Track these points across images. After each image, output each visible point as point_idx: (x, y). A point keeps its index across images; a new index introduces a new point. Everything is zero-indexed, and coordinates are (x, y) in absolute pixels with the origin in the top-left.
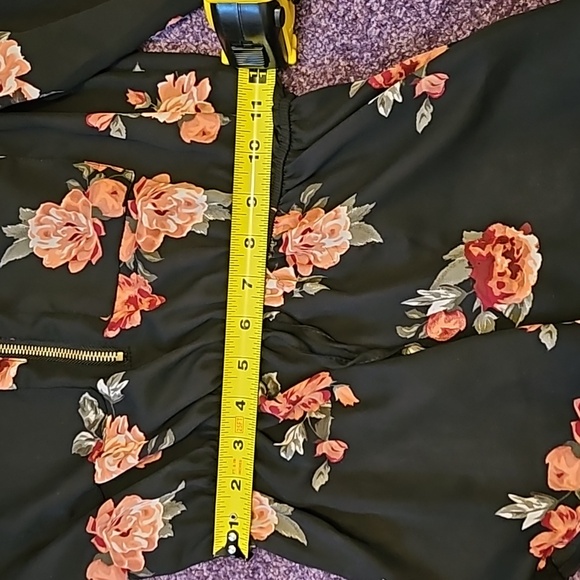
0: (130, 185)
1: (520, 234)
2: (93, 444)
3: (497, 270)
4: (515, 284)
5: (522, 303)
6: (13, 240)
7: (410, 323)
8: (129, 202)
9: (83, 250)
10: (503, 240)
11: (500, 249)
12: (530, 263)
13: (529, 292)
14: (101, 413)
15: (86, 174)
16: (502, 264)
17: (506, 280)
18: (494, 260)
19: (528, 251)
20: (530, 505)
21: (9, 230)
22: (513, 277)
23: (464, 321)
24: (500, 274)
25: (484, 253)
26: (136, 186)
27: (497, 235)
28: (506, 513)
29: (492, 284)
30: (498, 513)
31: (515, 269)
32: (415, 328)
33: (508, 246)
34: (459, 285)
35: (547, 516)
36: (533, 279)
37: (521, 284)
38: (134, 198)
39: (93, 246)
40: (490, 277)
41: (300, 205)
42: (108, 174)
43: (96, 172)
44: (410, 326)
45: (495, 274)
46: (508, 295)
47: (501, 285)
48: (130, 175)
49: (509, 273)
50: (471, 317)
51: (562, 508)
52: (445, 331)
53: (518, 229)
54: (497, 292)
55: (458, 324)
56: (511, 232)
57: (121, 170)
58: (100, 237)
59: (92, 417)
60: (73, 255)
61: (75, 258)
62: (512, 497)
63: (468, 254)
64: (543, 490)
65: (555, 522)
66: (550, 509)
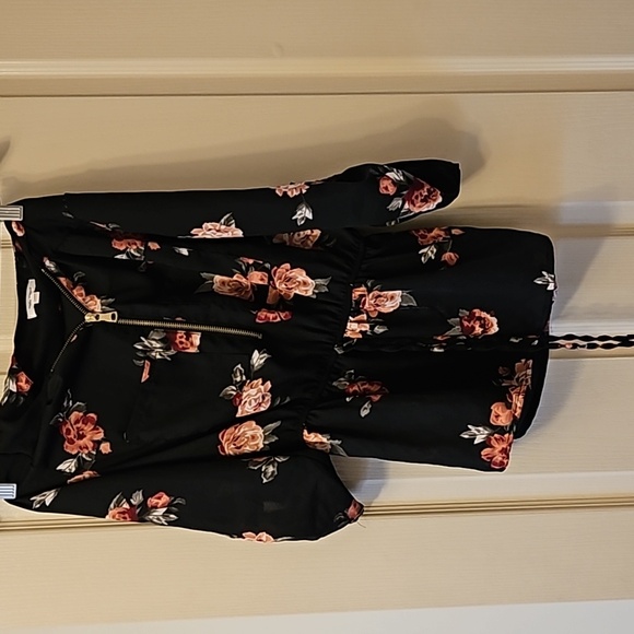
0: (268, 271)
1: (488, 316)
2: (234, 393)
8: (271, 282)
10: (480, 318)
11: (478, 323)
14: (244, 378)
15: (244, 268)
20: (479, 431)
25: (470, 325)
26: (273, 272)
27: (477, 315)
28: (465, 436)
30: (462, 435)
33: (483, 322)
35: (488, 438)
38: (274, 280)
41: (367, 286)
42: (256, 266)
43: (249, 265)
48: (267, 265)
51: (497, 436)
53: (488, 313)
56: (484, 314)
57: (261, 262)
59: (238, 379)
62: (470, 426)
63: (462, 325)
64: (487, 424)
65: (493, 442)
66: (489, 434)
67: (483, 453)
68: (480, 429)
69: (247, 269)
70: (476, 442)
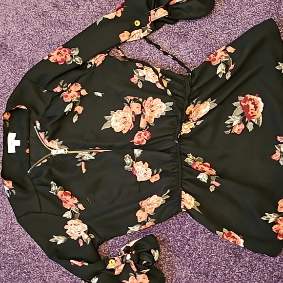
0: (141, 103)
1: (255, 97)
2: (131, 169)
3: (250, 108)
4: (256, 112)
5: (259, 118)
6: (107, 121)
7: (228, 129)
8: (143, 109)
9: (127, 126)
10: (251, 99)
11: (250, 103)
12: (260, 105)
13: (261, 114)
15: (128, 102)
16: (252, 106)
17: (253, 111)
18: (249, 106)
19: (259, 102)
20: (271, 216)
21: (106, 117)
22: (255, 110)
23: (244, 125)
24: (252, 110)
25: (246, 105)
26: (143, 103)
27: (249, 98)
28: (264, 218)
29: (250, 113)
30: (262, 218)
31: (256, 107)
32: (230, 130)
33: (253, 101)
34: (240, 115)
35: (276, 220)
36: (261, 110)
37: (258, 112)
38: (143, 108)
39: (130, 125)
40: (249, 111)
41: (193, 103)
42: (135, 100)
43: (131, 100)
44: (228, 130)
45: (250, 110)
46: (255, 116)
47: (252, 113)
48: (141, 100)
49: (254, 109)
50: (245, 124)
51: (281, 218)
52: (239, 130)
53: (255, 96)
54: (251, 115)
55: (242, 127)
56: (252, 97)
57: (138, 98)
58: (133, 122)
60: (124, 128)
61: (124, 129)
62: (266, 213)
63: (241, 105)
64: (276, 212)
65: (279, 222)
66: (277, 218)
67: (273, 228)
68: (272, 215)
69: (130, 102)
70: (269, 222)
